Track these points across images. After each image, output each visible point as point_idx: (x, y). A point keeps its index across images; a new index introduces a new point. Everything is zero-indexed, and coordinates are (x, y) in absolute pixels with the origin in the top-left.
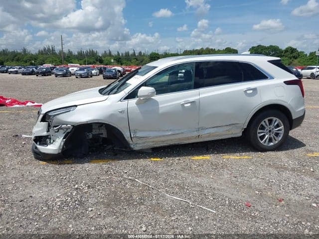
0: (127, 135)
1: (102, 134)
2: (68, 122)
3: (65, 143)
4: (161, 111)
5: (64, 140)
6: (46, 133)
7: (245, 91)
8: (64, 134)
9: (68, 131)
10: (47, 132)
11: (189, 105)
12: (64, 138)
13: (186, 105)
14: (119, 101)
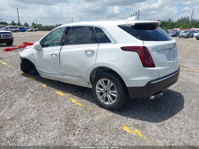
4: (44, 57)
7: (86, 52)
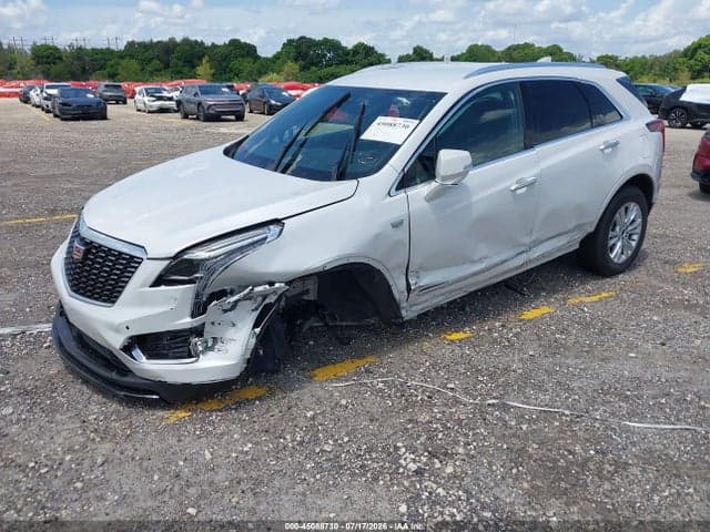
0: (398, 286)
1: (307, 292)
2: (274, 274)
3: (263, 340)
5: (258, 330)
6: (189, 320)
8: (256, 314)
9: (267, 301)
10: (193, 316)
11: (524, 189)
12: (255, 326)
13: (519, 192)
14: (386, 197)
